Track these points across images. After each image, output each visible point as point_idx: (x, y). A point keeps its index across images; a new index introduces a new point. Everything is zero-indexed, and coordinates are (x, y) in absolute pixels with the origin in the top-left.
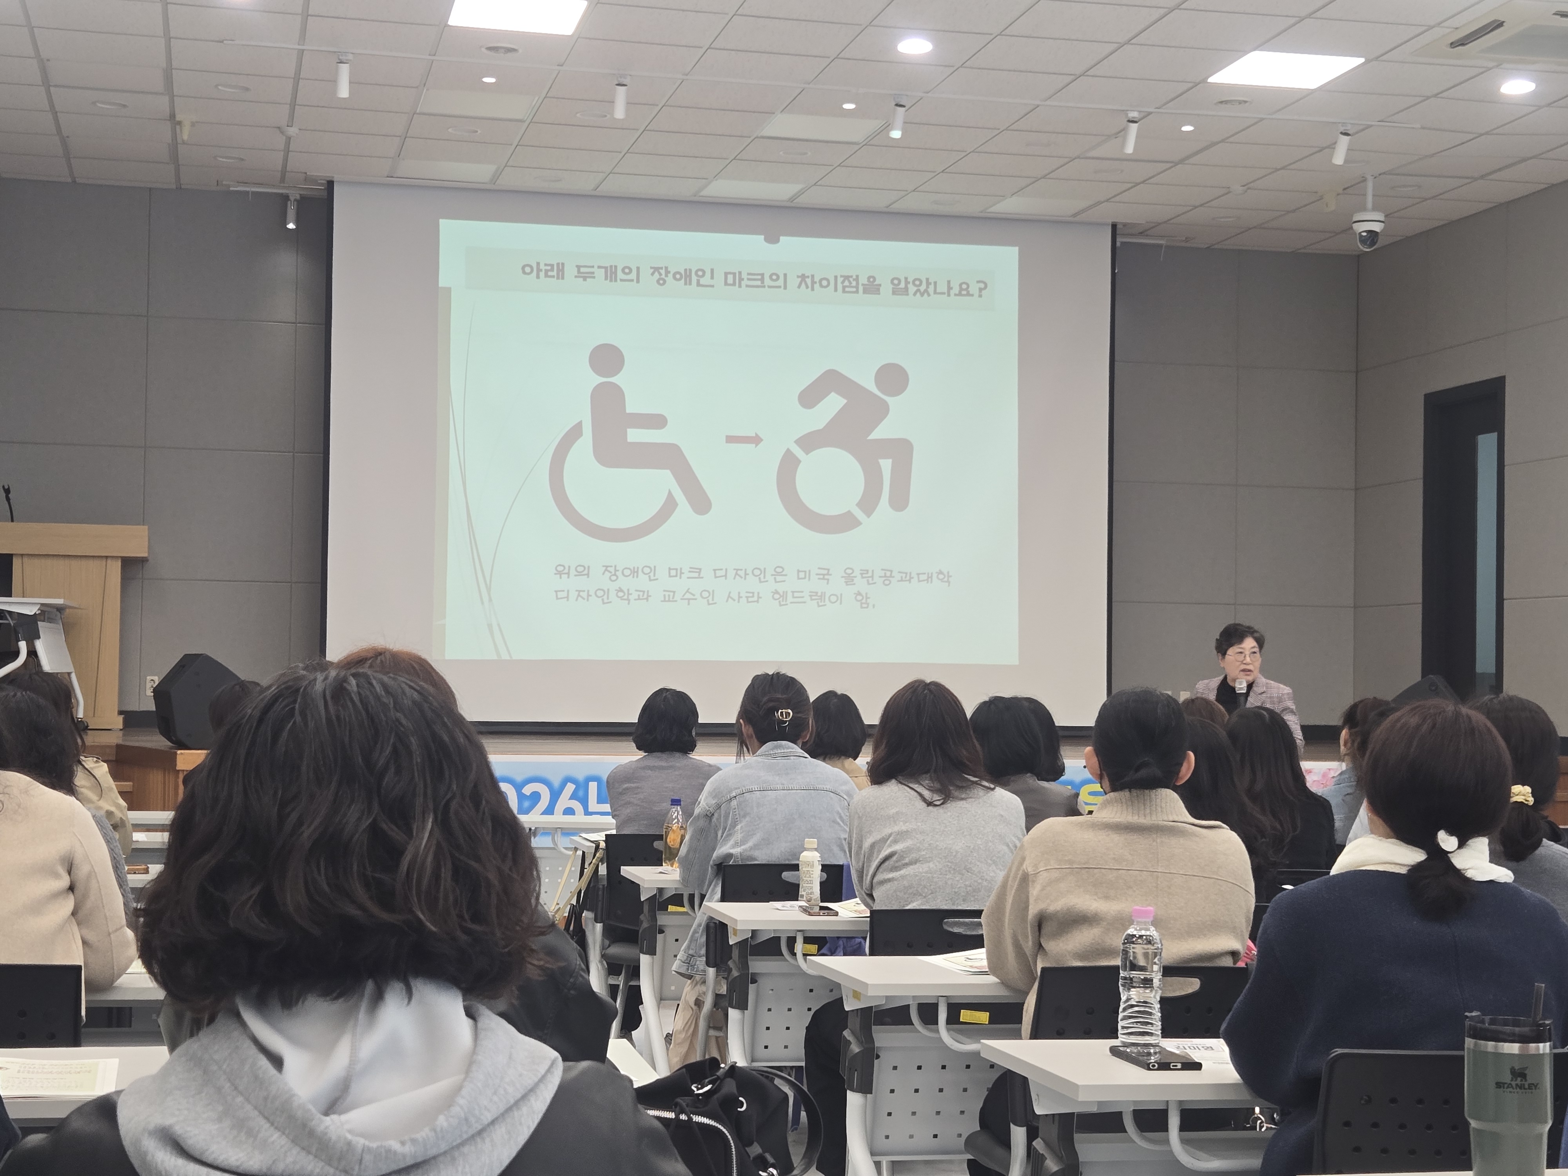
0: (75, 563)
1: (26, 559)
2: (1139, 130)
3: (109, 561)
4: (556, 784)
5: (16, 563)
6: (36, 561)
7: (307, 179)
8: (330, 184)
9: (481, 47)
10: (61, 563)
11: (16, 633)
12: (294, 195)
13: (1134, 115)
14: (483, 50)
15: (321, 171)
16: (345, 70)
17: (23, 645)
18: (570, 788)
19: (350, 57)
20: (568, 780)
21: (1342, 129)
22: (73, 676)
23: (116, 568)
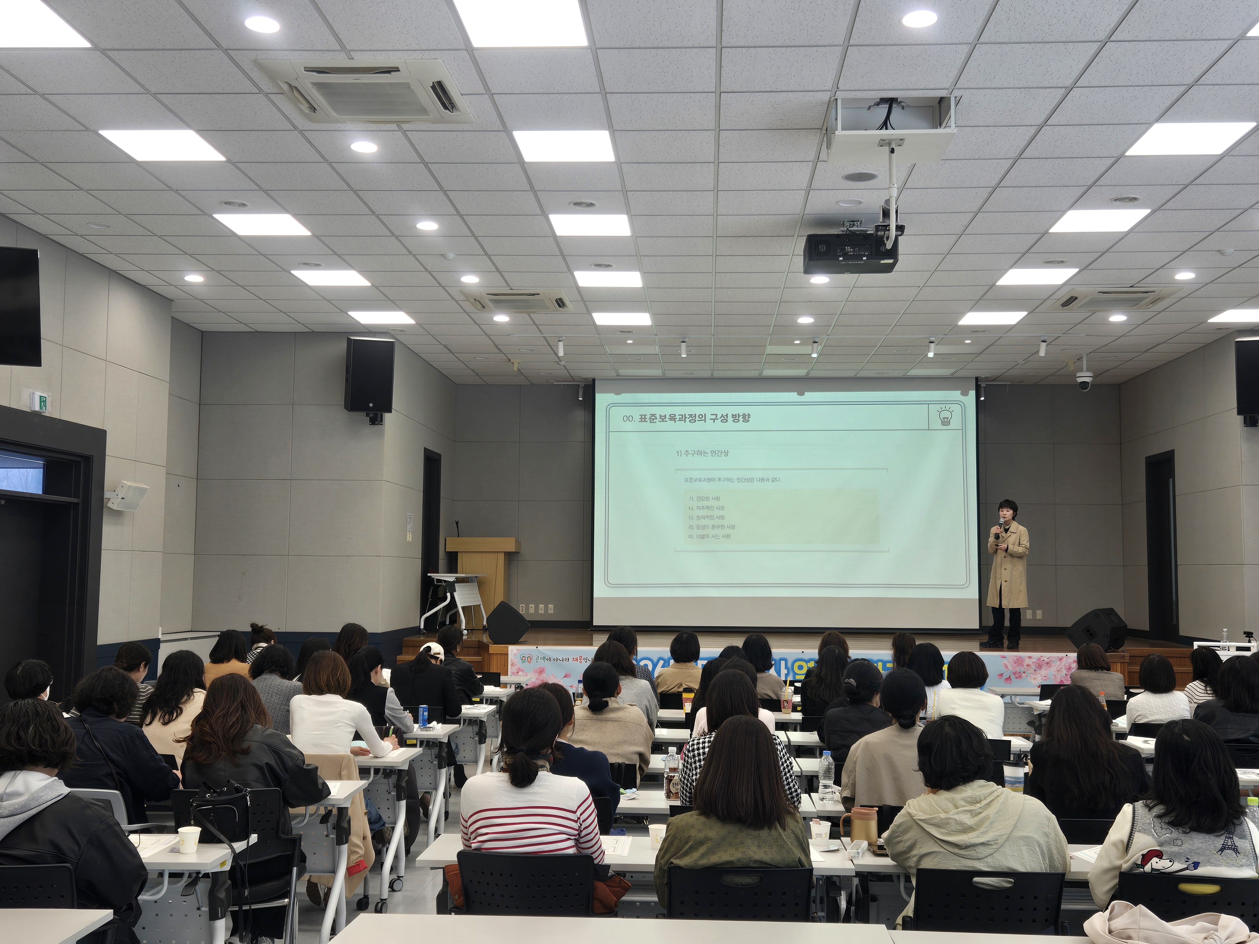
0: (484, 555)
1: (463, 553)
3: (499, 554)
4: (655, 660)
5: (459, 555)
6: (468, 554)
7: (586, 379)
8: (594, 380)
9: (617, 331)
10: (478, 554)
11: (446, 589)
12: (582, 385)
13: (932, 339)
14: (618, 332)
15: (590, 374)
16: (561, 344)
17: (448, 595)
18: (661, 662)
19: (564, 338)
20: (660, 659)
21: (1043, 339)
22: (482, 606)
23: (501, 557)
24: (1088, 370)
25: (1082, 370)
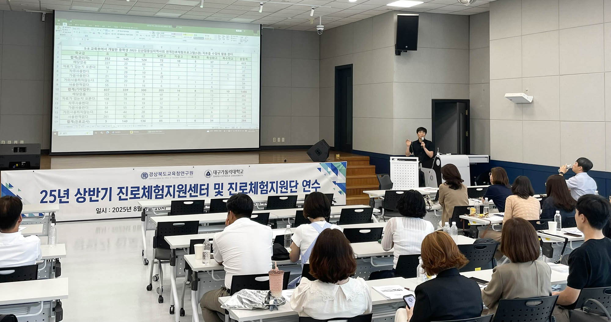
2: (263, 7)
7: (47, 9)
8: (54, 11)
12: (44, 13)
13: (262, 3)
15: (51, 8)
24: (322, 25)
25: (319, 25)
